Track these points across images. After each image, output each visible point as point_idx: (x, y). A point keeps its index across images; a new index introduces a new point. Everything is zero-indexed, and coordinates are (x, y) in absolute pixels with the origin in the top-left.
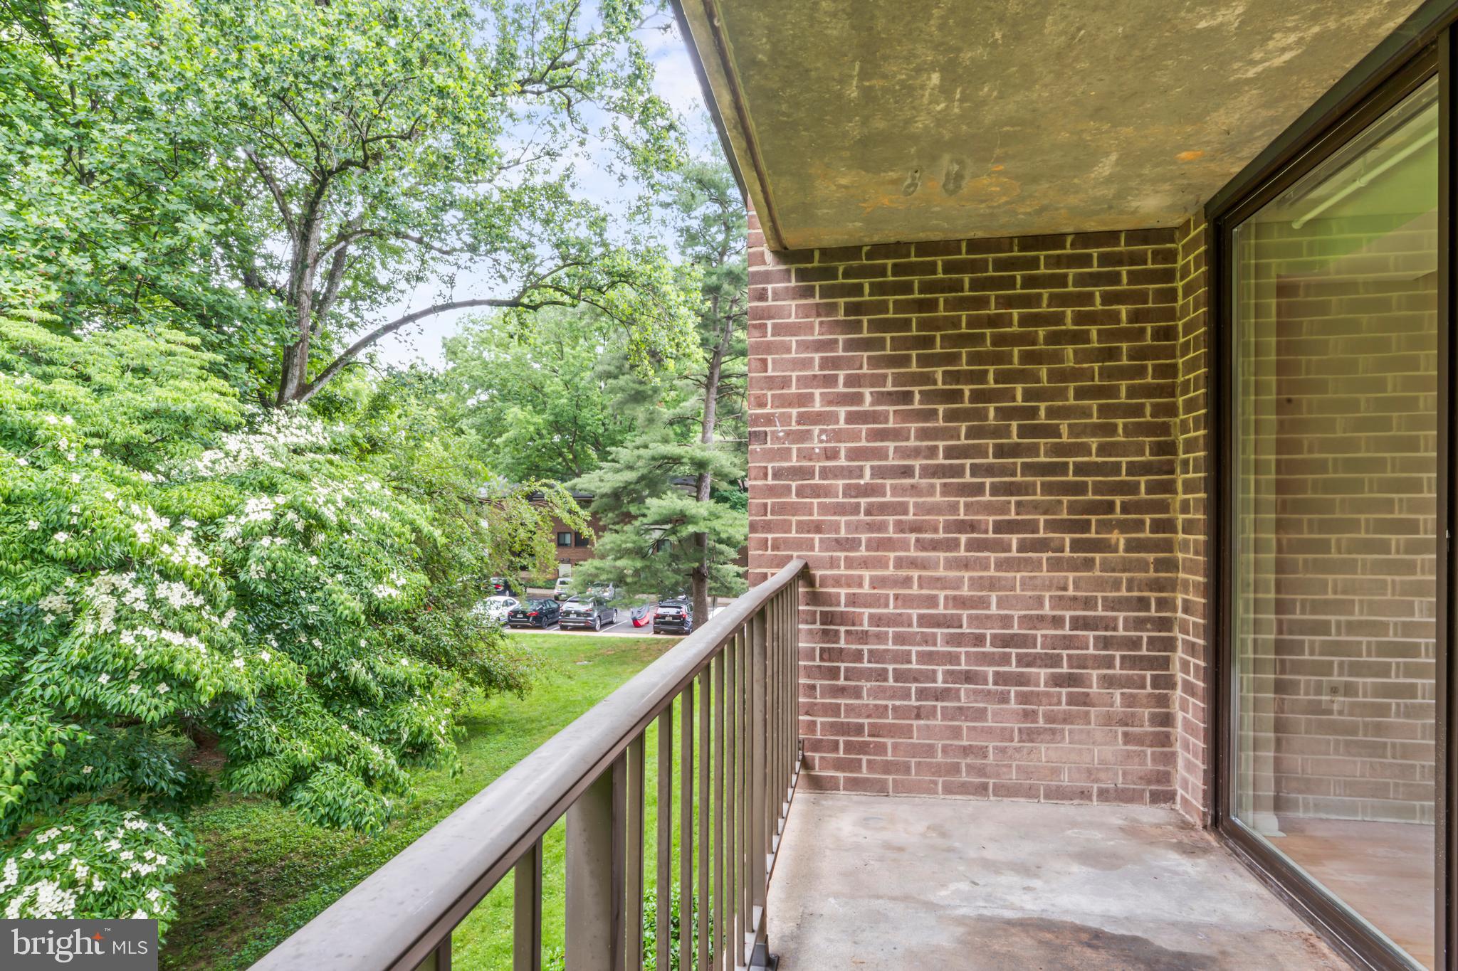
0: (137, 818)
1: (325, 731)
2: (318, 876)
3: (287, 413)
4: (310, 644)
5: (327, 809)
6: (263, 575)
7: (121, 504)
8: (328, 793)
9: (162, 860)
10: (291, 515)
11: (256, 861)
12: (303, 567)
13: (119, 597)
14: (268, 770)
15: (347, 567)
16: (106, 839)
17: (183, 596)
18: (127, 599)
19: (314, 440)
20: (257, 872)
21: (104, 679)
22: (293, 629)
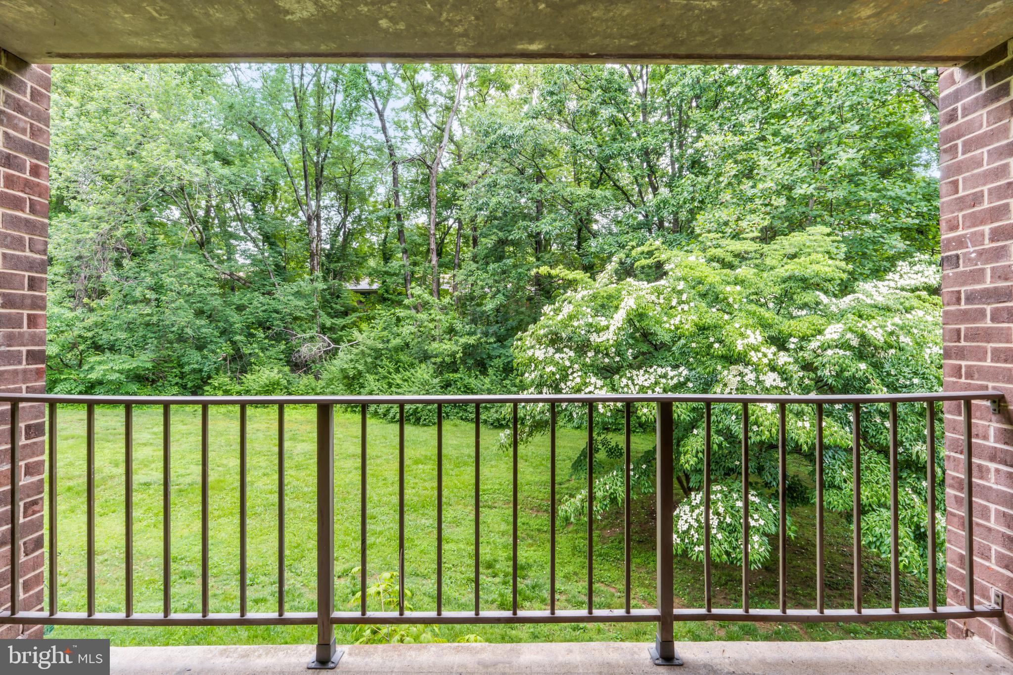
0: (755, 496)
1: (884, 486)
2: (917, 597)
3: (910, 263)
4: (883, 424)
5: (875, 539)
6: (833, 373)
7: (743, 330)
8: (877, 528)
9: (762, 522)
10: (849, 335)
11: (881, 567)
12: (854, 370)
13: (743, 377)
14: (835, 498)
15: (924, 374)
16: (737, 500)
17: (774, 380)
18: (745, 379)
19: (926, 280)
20: (877, 573)
21: (734, 417)
22: (870, 412)
